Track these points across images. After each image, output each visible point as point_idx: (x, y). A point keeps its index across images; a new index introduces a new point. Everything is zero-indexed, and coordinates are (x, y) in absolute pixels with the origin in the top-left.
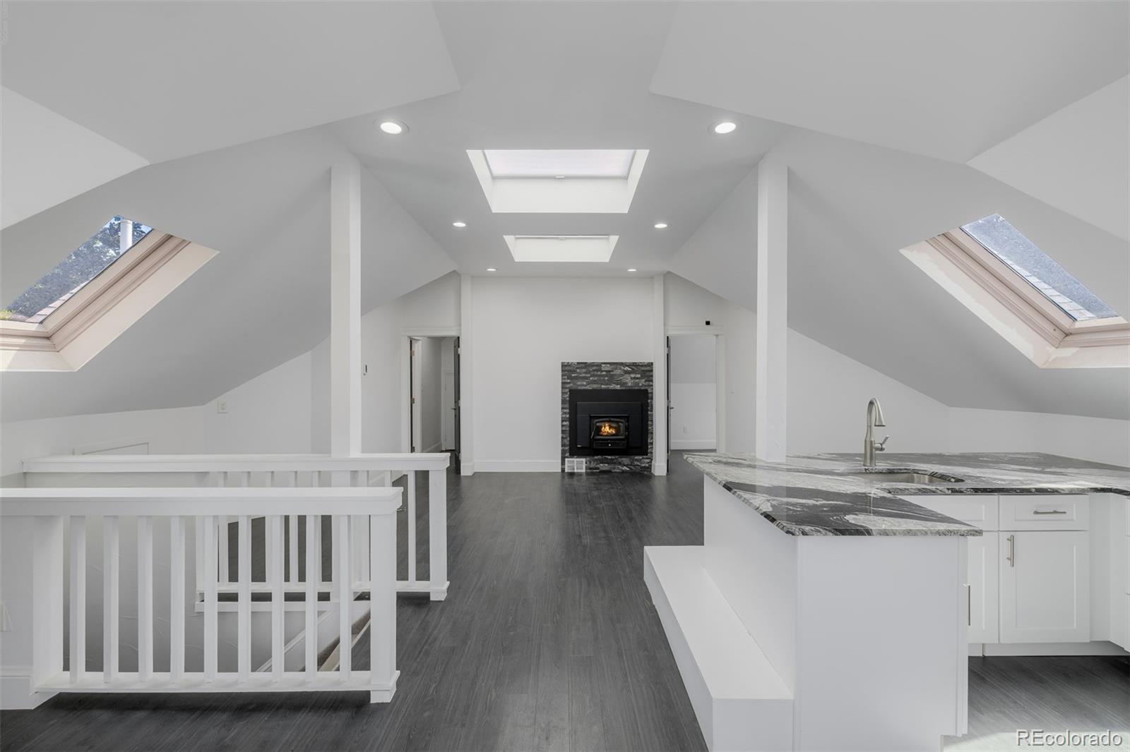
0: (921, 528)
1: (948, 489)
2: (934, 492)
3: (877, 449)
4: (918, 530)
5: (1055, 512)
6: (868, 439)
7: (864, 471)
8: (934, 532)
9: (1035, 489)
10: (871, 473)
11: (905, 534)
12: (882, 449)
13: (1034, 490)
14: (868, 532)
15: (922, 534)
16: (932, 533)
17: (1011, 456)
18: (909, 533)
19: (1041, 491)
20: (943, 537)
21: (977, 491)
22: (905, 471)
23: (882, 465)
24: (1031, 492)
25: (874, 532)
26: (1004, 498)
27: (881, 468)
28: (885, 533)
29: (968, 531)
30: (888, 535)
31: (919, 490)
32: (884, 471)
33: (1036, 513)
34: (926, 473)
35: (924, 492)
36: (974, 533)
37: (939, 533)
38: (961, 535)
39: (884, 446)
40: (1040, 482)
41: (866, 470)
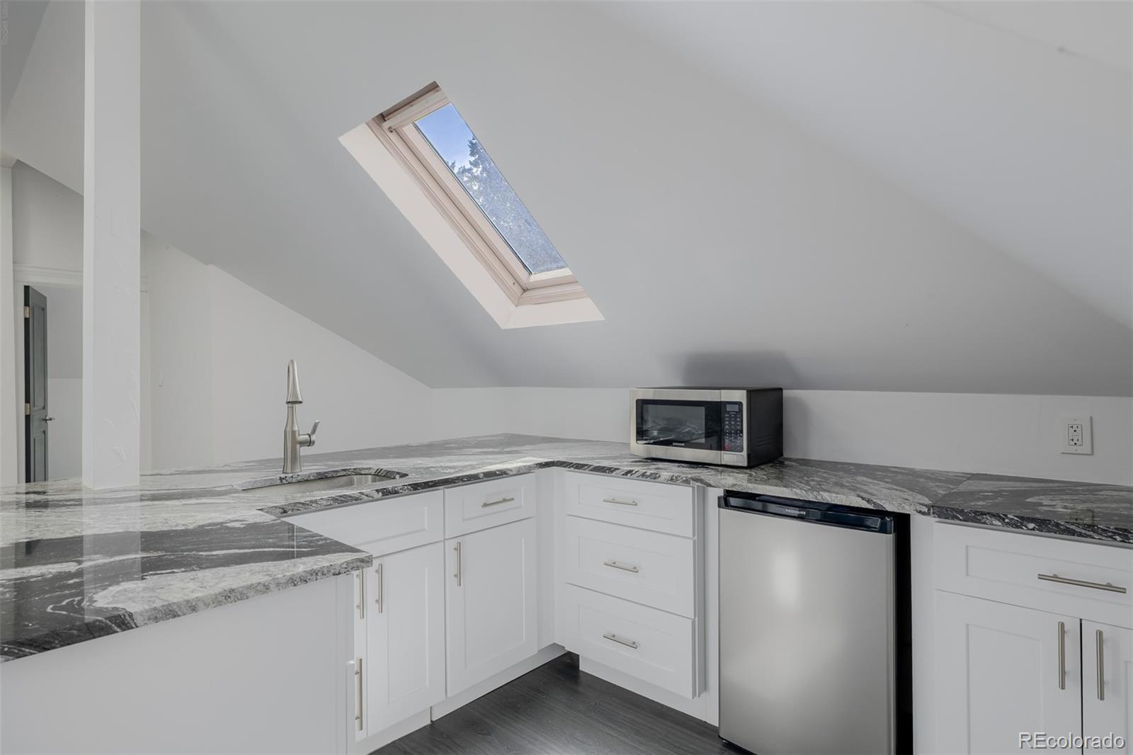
0: (255, 579)
1: (377, 491)
2: (357, 499)
3: (302, 443)
4: (250, 587)
5: (505, 500)
6: (288, 429)
7: (279, 482)
8: (284, 581)
9: (483, 473)
10: (289, 483)
11: (220, 603)
12: (310, 443)
13: (481, 476)
14: (122, 622)
15: (257, 591)
16: (278, 585)
17: (479, 439)
18: (230, 596)
19: (490, 475)
20: (302, 588)
21: (416, 487)
22: (344, 473)
23: (307, 470)
24: (479, 478)
25: (139, 620)
26: (451, 492)
27: (307, 473)
28: (170, 612)
29: (347, 563)
30: (174, 616)
31: (335, 499)
32: (312, 478)
33: (485, 505)
34: (370, 472)
35: (342, 502)
36: (359, 564)
37: (293, 581)
38: (334, 574)
39: (313, 438)
40: (491, 464)
41: (281, 479)
